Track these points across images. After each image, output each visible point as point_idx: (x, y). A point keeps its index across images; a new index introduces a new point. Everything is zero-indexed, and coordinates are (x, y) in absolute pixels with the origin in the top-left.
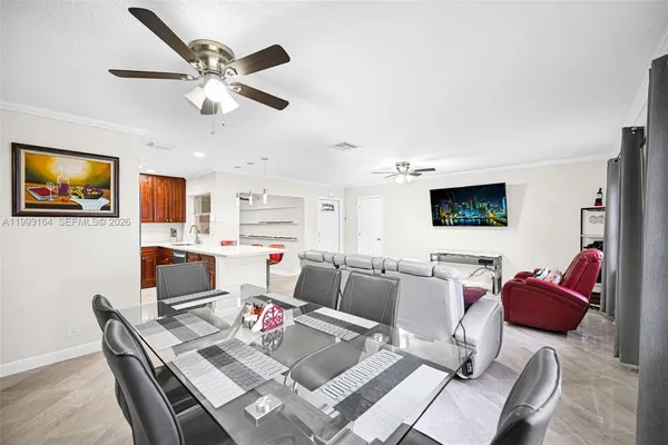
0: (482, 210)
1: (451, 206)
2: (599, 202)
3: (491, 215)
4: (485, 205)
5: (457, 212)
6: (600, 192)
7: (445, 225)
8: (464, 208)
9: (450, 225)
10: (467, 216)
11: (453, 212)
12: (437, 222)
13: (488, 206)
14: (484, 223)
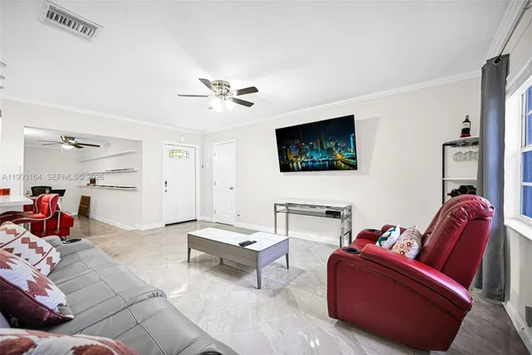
0: (330, 150)
1: (299, 147)
2: (466, 132)
3: (339, 157)
4: (333, 144)
5: (305, 153)
6: (467, 121)
7: (293, 170)
8: (312, 148)
9: (299, 170)
10: (315, 158)
11: (301, 154)
12: (285, 167)
13: (336, 144)
14: (332, 167)
